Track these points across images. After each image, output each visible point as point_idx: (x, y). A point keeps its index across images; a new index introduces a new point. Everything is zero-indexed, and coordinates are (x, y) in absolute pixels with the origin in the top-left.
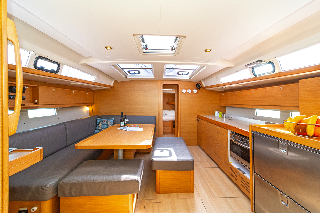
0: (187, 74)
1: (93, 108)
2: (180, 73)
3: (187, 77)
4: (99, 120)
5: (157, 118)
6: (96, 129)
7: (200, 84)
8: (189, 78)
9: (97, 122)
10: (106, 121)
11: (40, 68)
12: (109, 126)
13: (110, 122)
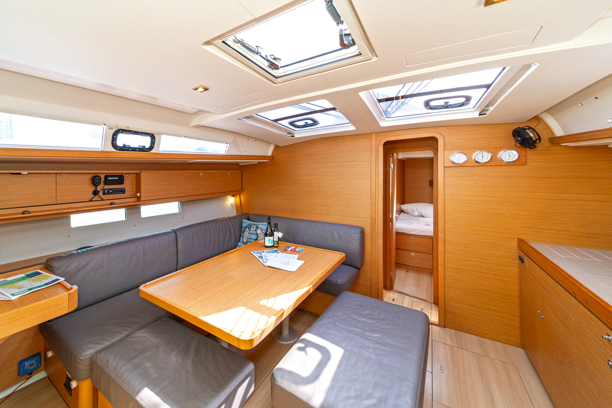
0: (462, 105)
1: (242, 199)
2: (432, 104)
3: (470, 113)
4: (246, 223)
5: (368, 232)
6: (239, 241)
7: (530, 128)
8: (476, 115)
9: (242, 227)
10: (255, 228)
11: (122, 147)
12: (259, 238)
13: (261, 230)
